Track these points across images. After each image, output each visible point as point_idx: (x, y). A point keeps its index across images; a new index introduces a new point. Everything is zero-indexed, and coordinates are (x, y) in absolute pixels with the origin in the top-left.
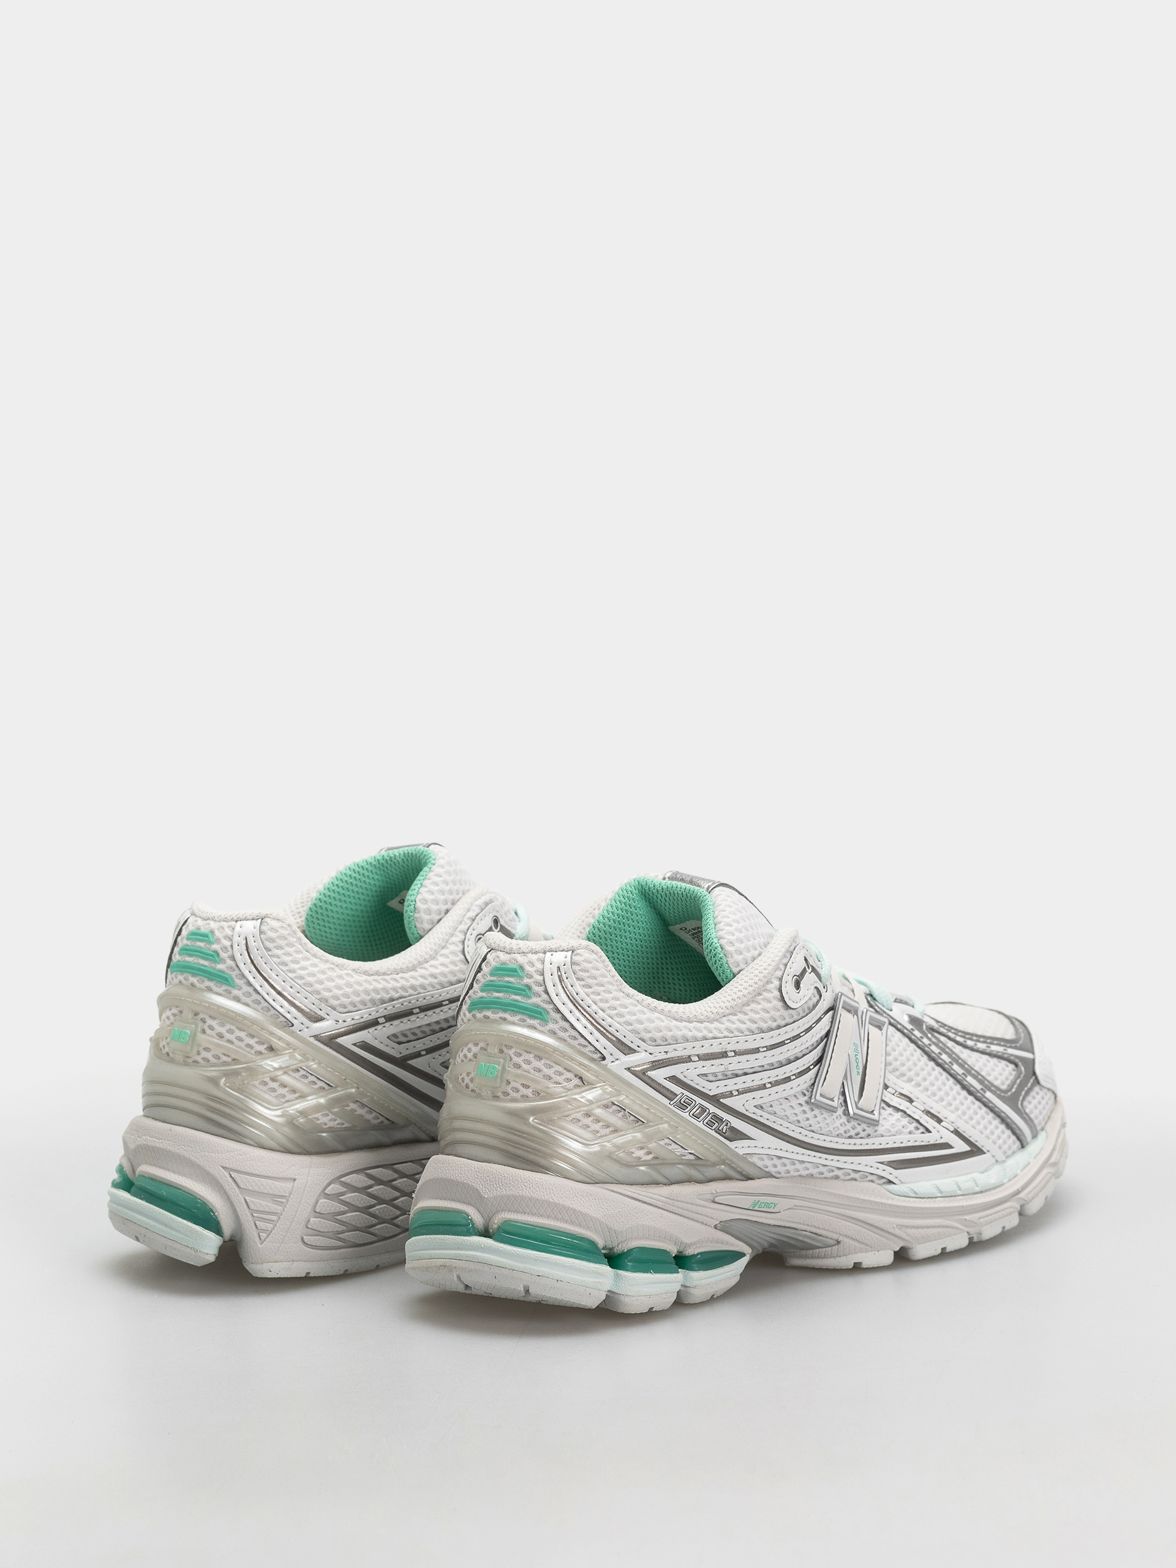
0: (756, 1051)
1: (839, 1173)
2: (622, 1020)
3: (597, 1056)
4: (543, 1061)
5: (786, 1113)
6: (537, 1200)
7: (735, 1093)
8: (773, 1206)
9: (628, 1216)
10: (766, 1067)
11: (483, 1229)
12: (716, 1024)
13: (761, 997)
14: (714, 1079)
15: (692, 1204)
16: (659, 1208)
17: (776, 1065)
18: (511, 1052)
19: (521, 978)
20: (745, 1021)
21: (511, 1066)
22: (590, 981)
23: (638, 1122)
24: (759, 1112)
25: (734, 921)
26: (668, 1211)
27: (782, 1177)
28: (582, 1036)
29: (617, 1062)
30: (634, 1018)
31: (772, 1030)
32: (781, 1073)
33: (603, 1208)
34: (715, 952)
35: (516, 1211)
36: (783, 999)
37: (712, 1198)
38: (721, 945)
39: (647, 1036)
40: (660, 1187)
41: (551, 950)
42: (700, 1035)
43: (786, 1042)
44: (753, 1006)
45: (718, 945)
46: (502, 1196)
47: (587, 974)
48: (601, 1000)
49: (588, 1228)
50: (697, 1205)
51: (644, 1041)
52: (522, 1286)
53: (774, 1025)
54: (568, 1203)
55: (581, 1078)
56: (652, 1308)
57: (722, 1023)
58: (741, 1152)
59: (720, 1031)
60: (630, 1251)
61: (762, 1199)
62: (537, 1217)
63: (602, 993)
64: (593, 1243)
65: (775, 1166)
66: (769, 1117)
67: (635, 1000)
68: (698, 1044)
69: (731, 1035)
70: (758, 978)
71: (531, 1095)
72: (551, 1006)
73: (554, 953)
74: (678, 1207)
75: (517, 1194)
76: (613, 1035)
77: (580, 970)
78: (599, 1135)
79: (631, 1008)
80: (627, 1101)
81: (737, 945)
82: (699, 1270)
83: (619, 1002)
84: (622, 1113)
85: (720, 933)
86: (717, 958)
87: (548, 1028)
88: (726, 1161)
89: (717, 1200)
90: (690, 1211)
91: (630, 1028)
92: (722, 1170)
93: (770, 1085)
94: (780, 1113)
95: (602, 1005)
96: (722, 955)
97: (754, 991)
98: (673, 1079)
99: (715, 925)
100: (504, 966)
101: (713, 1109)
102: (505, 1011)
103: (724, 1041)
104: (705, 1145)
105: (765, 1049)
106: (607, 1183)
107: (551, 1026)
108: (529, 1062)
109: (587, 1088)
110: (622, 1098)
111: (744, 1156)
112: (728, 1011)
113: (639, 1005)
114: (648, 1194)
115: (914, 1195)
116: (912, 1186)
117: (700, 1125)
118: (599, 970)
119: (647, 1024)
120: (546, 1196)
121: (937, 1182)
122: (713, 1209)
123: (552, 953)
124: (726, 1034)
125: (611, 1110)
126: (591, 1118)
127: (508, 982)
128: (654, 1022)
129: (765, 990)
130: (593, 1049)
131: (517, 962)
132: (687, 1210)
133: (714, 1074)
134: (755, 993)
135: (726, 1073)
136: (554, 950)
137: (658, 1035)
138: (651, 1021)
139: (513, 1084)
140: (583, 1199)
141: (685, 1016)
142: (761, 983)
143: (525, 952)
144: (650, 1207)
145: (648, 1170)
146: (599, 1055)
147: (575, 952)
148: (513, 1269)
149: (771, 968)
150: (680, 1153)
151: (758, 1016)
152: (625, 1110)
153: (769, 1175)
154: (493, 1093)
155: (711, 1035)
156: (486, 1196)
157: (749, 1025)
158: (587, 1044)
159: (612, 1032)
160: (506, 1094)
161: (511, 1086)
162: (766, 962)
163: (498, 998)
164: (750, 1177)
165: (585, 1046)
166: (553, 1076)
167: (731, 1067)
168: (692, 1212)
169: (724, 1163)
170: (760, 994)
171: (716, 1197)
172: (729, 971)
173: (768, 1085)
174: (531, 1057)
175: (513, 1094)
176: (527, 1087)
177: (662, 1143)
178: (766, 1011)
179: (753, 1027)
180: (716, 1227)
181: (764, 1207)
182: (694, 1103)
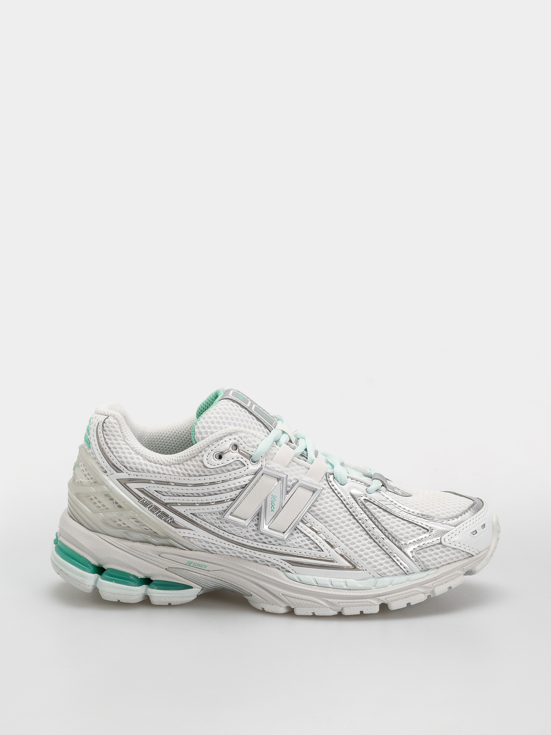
0: (186, 485)
1: (258, 560)
2: (117, 455)
3: (102, 470)
5: (211, 521)
7: (180, 504)
8: (206, 567)
10: (194, 495)
12: (168, 467)
13: (195, 459)
14: (166, 495)
17: (201, 495)
20: (183, 469)
22: (108, 432)
23: (120, 507)
24: (195, 517)
29: (113, 475)
30: (124, 455)
31: (196, 476)
32: (204, 499)
36: (203, 462)
37: (159, 554)
39: (128, 465)
40: (129, 541)
42: (156, 471)
44: (189, 462)
51: (126, 467)
53: (198, 474)
55: (96, 479)
57: (171, 468)
58: (183, 535)
59: (168, 471)
61: (195, 561)
63: (113, 440)
65: (212, 548)
66: (201, 520)
68: (155, 475)
69: (173, 474)
70: (199, 448)
76: (111, 461)
77: (106, 426)
87: (89, 451)
88: (172, 538)
89: (161, 555)
91: (120, 460)
92: (169, 542)
93: (198, 504)
94: (207, 520)
97: (194, 454)
98: (142, 491)
101: (163, 509)
105: (191, 485)
106: (100, 533)
111: (185, 537)
112: (175, 462)
115: (300, 581)
116: (300, 576)
117: (155, 516)
119: (129, 459)
121: (317, 578)
122: (161, 559)
124: (171, 473)
126: (98, 500)
129: (198, 456)
133: (165, 492)
135: (172, 493)
137: (134, 466)
138: (132, 458)
146: (104, 470)
147: (108, 417)
149: (206, 444)
151: (189, 468)
152: (113, 500)
155: (163, 472)
158: (99, 463)
167: (174, 491)
169: (170, 538)
170: (194, 457)
178: (194, 466)
179: (185, 472)
180: (166, 569)
181: (197, 566)
182: (151, 504)
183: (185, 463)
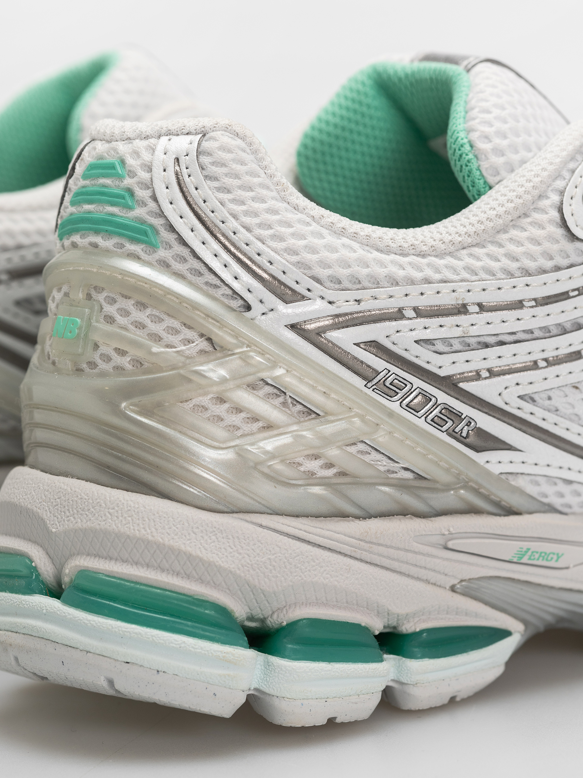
0: (519, 305)
2: (280, 245)
3: (236, 304)
4: (148, 311)
5: (576, 411)
6: (128, 536)
7: (485, 374)
8: (555, 557)
9: (285, 567)
10: (537, 333)
11: (55, 584)
12: (449, 260)
13: (529, 220)
14: (447, 349)
15: (407, 551)
16: (346, 555)
17: (554, 331)
18: (101, 297)
19: (120, 178)
20: (499, 257)
21: (102, 320)
22: (228, 181)
23: (311, 414)
24: (528, 407)
25: (495, 106)
26: (361, 560)
27: (574, 514)
28: (211, 270)
29: (271, 315)
30: (302, 243)
31: (545, 272)
33: (240, 554)
34: (460, 152)
35: (97, 556)
36: (564, 224)
37: (442, 542)
38: (470, 142)
39: (323, 273)
40: (349, 521)
41: (169, 133)
42: (418, 275)
43: (572, 294)
44: (514, 233)
45: (465, 141)
46: (76, 530)
47: (224, 170)
48: (246, 213)
49: (216, 586)
50: (415, 553)
51: (318, 281)
52: (102, 678)
53: (549, 264)
54: (179, 543)
55: (209, 340)
56: (335, 718)
57: (460, 259)
58: (496, 469)
59: (455, 270)
60: (293, 625)
61: (535, 546)
62: (130, 566)
63: (250, 202)
64: (223, 611)
65: (561, 495)
66: (547, 415)
67: (308, 215)
68: (414, 290)
69: (474, 278)
70: (523, 189)
71: (129, 367)
72: (162, 221)
73: (174, 138)
74: (380, 555)
75: (98, 527)
76: (265, 271)
77: (213, 164)
78: (239, 433)
79: (299, 228)
80: (288, 379)
81: (497, 141)
82: (423, 657)
83: (277, 217)
84: (281, 399)
85: (471, 123)
86: (463, 162)
87: (156, 256)
88: (470, 484)
89: (450, 545)
90: (402, 562)
91: (294, 259)
92: (462, 499)
93: (544, 364)
94: (564, 409)
95: (247, 220)
96: (471, 156)
97: (516, 208)
98: (374, 349)
99: (466, 112)
100: (101, 161)
101: (442, 397)
102: (97, 232)
103: (460, 287)
104: (430, 456)
105: (533, 303)
106: (257, 513)
107: (162, 253)
108: (126, 313)
109: (219, 355)
110: (279, 372)
111: (503, 477)
112: (470, 240)
113: (314, 224)
114: (327, 533)
117: (421, 422)
118: (246, 164)
119: (325, 254)
120: (143, 531)
122: (447, 559)
123: (171, 136)
124: (465, 275)
125: (261, 393)
126: (226, 406)
127: (104, 186)
128: (337, 252)
129: (536, 209)
130: (230, 292)
131: (118, 153)
132: (398, 560)
133: (444, 340)
134: (518, 213)
135: (467, 340)
136: (175, 132)
137: (343, 272)
138: (333, 249)
139: (103, 349)
140: (206, 537)
141: (395, 246)
142: (529, 197)
143: (131, 136)
144: (327, 554)
145: (324, 492)
146: (241, 302)
147: (207, 136)
148: (88, 650)
149: (545, 174)
150: (386, 468)
151: (521, 249)
152: (285, 393)
153: (551, 509)
154: (75, 363)
155: (437, 277)
156: (54, 530)
157: (506, 262)
158: (218, 283)
159: (262, 265)
160: (92, 365)
161: (99, 352)
162: (539, 165)
163: (89, 212)
164: (515, 509)
165: (216, 287)
166: (164, 334)
167: (474, 331)
168: (407, 563)
169: (466, 487)
170: (526, 215)
171: (450, 540)
172: (482, 182)
173: (542, 364)
174: (129, 305)
175: (103, 366)
176: (122, 353)
177: (353, 449)
178: (536, 242)
179: (512, 266)
180: (453, 589)
181: (538, 559)
182: (409, 386)
183: (503, 237)
